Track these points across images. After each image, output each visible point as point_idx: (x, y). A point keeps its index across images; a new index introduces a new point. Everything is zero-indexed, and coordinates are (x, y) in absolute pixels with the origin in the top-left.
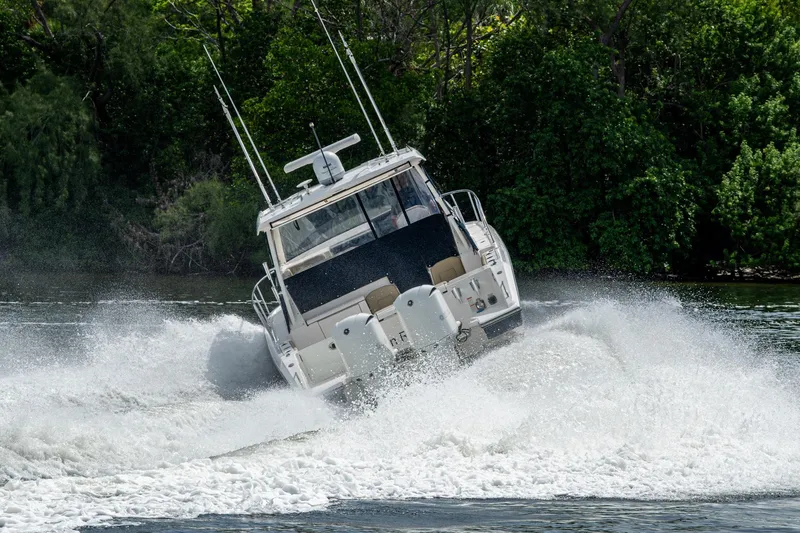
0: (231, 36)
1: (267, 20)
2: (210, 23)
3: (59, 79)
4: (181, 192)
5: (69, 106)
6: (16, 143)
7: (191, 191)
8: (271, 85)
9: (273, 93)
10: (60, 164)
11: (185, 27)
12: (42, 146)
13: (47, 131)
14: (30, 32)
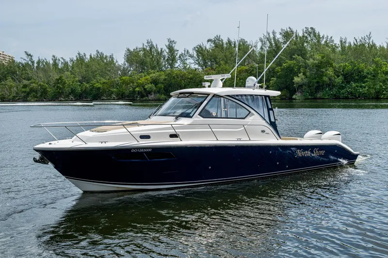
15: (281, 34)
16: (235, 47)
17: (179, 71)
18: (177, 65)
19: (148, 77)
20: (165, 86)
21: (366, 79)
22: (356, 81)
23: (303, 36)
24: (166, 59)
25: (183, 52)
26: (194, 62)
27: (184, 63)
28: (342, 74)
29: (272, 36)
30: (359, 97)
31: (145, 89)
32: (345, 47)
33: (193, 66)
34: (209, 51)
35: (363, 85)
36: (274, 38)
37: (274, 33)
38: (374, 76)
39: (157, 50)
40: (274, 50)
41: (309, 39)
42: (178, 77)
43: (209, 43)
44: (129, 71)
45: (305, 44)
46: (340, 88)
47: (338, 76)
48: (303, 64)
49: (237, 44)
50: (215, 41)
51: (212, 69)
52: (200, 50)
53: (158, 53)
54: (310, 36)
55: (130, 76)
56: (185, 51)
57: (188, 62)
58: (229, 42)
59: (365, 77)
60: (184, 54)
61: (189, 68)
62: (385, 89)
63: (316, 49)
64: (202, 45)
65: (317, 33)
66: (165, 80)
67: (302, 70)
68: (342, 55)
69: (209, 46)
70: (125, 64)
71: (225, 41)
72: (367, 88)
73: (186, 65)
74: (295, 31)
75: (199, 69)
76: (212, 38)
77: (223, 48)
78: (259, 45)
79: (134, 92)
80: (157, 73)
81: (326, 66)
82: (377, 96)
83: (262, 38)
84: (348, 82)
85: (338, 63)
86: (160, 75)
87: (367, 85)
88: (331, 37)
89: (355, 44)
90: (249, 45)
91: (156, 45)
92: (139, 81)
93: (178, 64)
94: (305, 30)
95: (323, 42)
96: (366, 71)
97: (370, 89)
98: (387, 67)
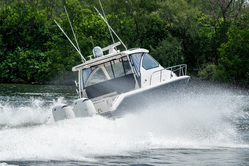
0: (218, 27)
1: (228, 23)
2: (213, 24)
3: (174, 38)
4: (205, 67)
5: (176, 45)
6: (163, 54)
7: (207, 67)
8: (228, 40)
9: (229, 42)
10: (174, 60)
11: (206, 25)
12: (169, 55)
13: (171, 51)
14: (167, 26)
21: (49, 43)
22: (27, 46)
35: (42, 54)
59: (46, 38)
72: (49, 62)
84: (12, 48)
87: (49, 56)
96: (47, 24)
97: (55, 65)
98: (90, 18)
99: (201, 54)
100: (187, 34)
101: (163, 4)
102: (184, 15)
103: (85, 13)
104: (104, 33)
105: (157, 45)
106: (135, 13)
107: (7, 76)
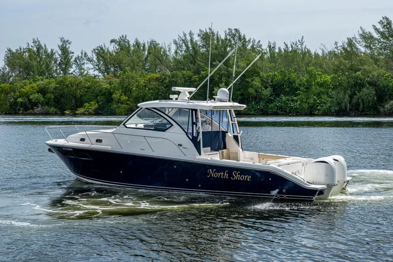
3: (370, 87)
4: (389, 103)
5: (371, 91)
10: (370, 99)
11: (389, 79)
12: (367, 97)
13: (368, 94)
14: (365, 80)
15: (199, 35)
16: (144, 50)
17: (74, 78)
18: (71, 70)
19: (34, 85)
20: (55, 97)
21: (298, 92)
22: (286, 94)
23: (226, 39)
24: (58, 63)
25: (80, 55)
26: (93, 67)
27: (81, 69)
28: (270, 85)
29: (188, 38)
30: (290, 112)
31: (30, 100)
32: (274, 54)
33: (93, 73)
34: (113, 54)
35: (295, 98)
36: (191, 40)
37: (191, 34)
38: (307, 88)
39: (46, 51)
40: (191, 55)
41: (233, 42)
42: (72, 86)
43: (113, 44)
44: (10, 77)
45: (228, 49)
46: (268, 102)
47: (266, 88)
48: (225, 72)
49: (147, 46)
50: (120, 42)
51: (115, 76)
52: (101, 53)
53: (48, 55)
54: (234, 38)
55: (11, 83)
56: (82, 53)
57: (85, 67)
58: (137, 44)
59: (297, 89)
60: (81, 57)
61: (87, 74)
62: (319, 104)
63: (241, 54)
64: (103, 46)
65: (243, 35)
66: (56, 88)
67: (224, 79)
68: (270, 63)
69: (112, 48)
70: (6, 69)
71: (132, 42)
72: (299, 102)
73: (83, 71)
74: (216, 33)
75: (99, 76)
76: (117, 38)
77: (129, 51)
78: (174, 48)
79: (16, 103)
80: (47, 80)
81: (253, 75)
82: (311, 112)
83: (177, 40)
84: (278, 95)
85: (267, 72)
86: (50, 83)
87: (299, 99)
88: (259, 42)
89: (285, 50)
90: (161, 48)
91: (45, 45)
92: (23, 90)
93: (73, 69)
94: (228, 31)
95: (249, 47)
96: (297, 82)
97: (302, 104)
98: (321, 77)
99: (386, 95)
100: (377, 84)
101: (363, 68)
102: (375, 73)
103: (318, 74)
104: (329, 85)
105: (360, 91)
106: (347, 73)
107: (276, 110)
